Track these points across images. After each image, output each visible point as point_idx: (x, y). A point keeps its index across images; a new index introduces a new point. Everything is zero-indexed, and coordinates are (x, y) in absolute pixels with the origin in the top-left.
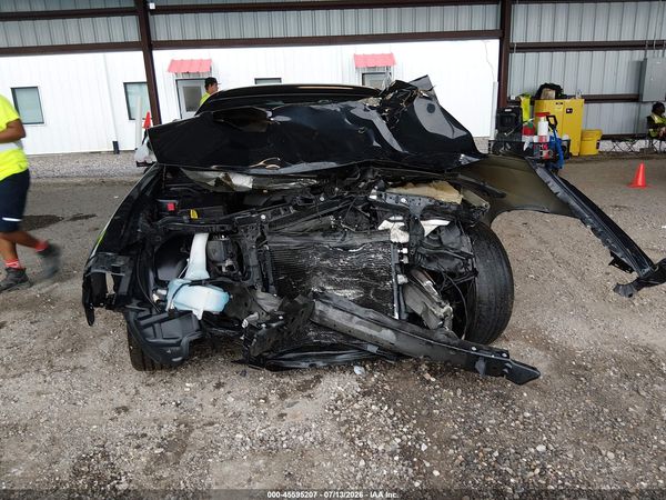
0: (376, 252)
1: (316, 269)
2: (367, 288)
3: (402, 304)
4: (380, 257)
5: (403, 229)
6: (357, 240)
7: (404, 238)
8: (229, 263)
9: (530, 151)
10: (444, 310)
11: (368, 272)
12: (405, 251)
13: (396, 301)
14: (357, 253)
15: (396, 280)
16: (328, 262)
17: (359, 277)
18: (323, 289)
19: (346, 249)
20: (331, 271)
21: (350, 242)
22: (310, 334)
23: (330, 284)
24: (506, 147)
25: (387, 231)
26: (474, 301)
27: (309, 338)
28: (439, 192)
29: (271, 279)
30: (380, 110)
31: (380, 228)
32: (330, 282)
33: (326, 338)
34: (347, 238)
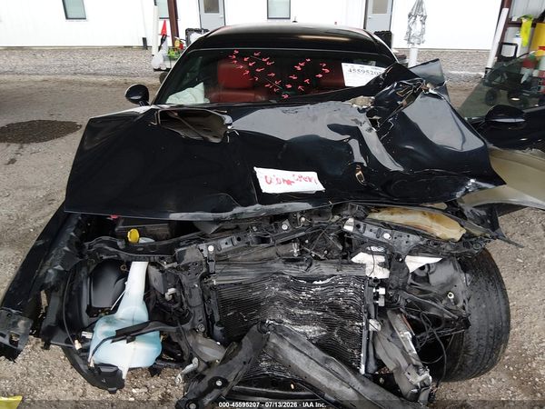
0: (346, 286)
1: (272, 300)
2: (331, 327)
3: (371, 353)
4: (351, 292)
5: (383, 265)
6: (326, 269)
7: (383, 274)
8: (172, 290)
9: (528, 85)
10: (420, 378)
11: (335, 307)
12: (382, 291)
13: (364, 350)
14: (322, 286)
15: (368, 324)
16: (288, 292)
17: (323, 311)
18: (281, 322)
19: (310, 280)
20: (292, 303)
21: (316, 272)
22: (264, 363)
23: (288, 317)
24: (503, 77)
25: (363, 265)
26: (459, 349)
27: (260, 370)
28: (435, 224)
29: (217, 318)
30: (370, 114)
31: (354, 260)
32: (289, 316)
33: (280, 371)
34: (313, 267)
